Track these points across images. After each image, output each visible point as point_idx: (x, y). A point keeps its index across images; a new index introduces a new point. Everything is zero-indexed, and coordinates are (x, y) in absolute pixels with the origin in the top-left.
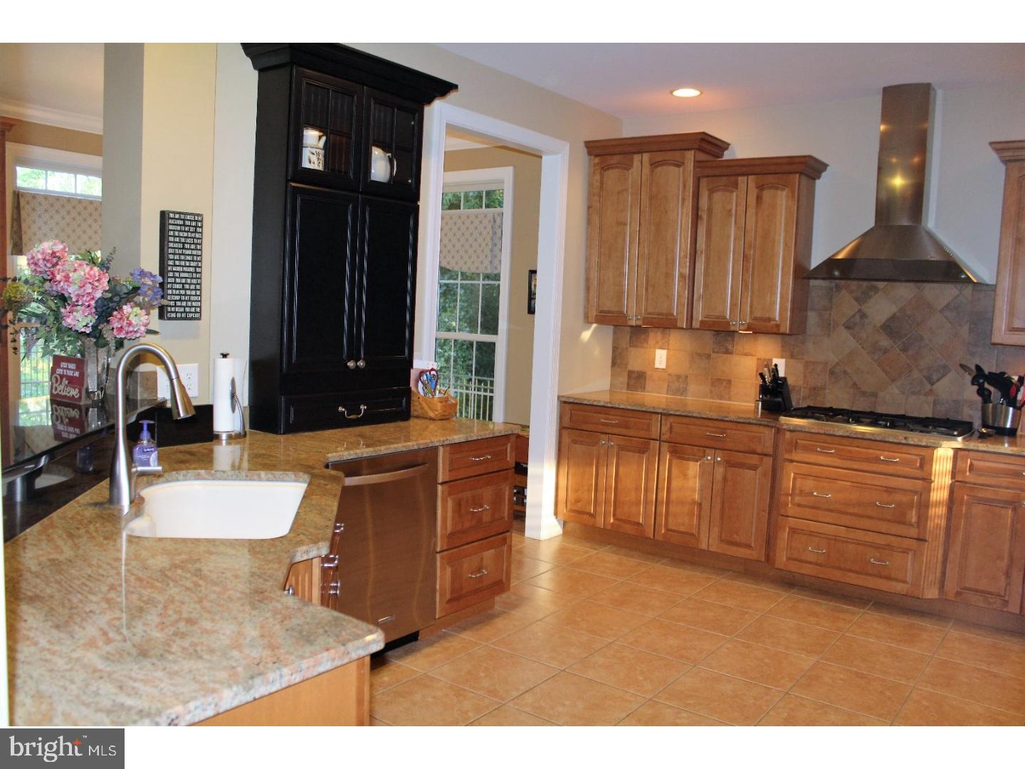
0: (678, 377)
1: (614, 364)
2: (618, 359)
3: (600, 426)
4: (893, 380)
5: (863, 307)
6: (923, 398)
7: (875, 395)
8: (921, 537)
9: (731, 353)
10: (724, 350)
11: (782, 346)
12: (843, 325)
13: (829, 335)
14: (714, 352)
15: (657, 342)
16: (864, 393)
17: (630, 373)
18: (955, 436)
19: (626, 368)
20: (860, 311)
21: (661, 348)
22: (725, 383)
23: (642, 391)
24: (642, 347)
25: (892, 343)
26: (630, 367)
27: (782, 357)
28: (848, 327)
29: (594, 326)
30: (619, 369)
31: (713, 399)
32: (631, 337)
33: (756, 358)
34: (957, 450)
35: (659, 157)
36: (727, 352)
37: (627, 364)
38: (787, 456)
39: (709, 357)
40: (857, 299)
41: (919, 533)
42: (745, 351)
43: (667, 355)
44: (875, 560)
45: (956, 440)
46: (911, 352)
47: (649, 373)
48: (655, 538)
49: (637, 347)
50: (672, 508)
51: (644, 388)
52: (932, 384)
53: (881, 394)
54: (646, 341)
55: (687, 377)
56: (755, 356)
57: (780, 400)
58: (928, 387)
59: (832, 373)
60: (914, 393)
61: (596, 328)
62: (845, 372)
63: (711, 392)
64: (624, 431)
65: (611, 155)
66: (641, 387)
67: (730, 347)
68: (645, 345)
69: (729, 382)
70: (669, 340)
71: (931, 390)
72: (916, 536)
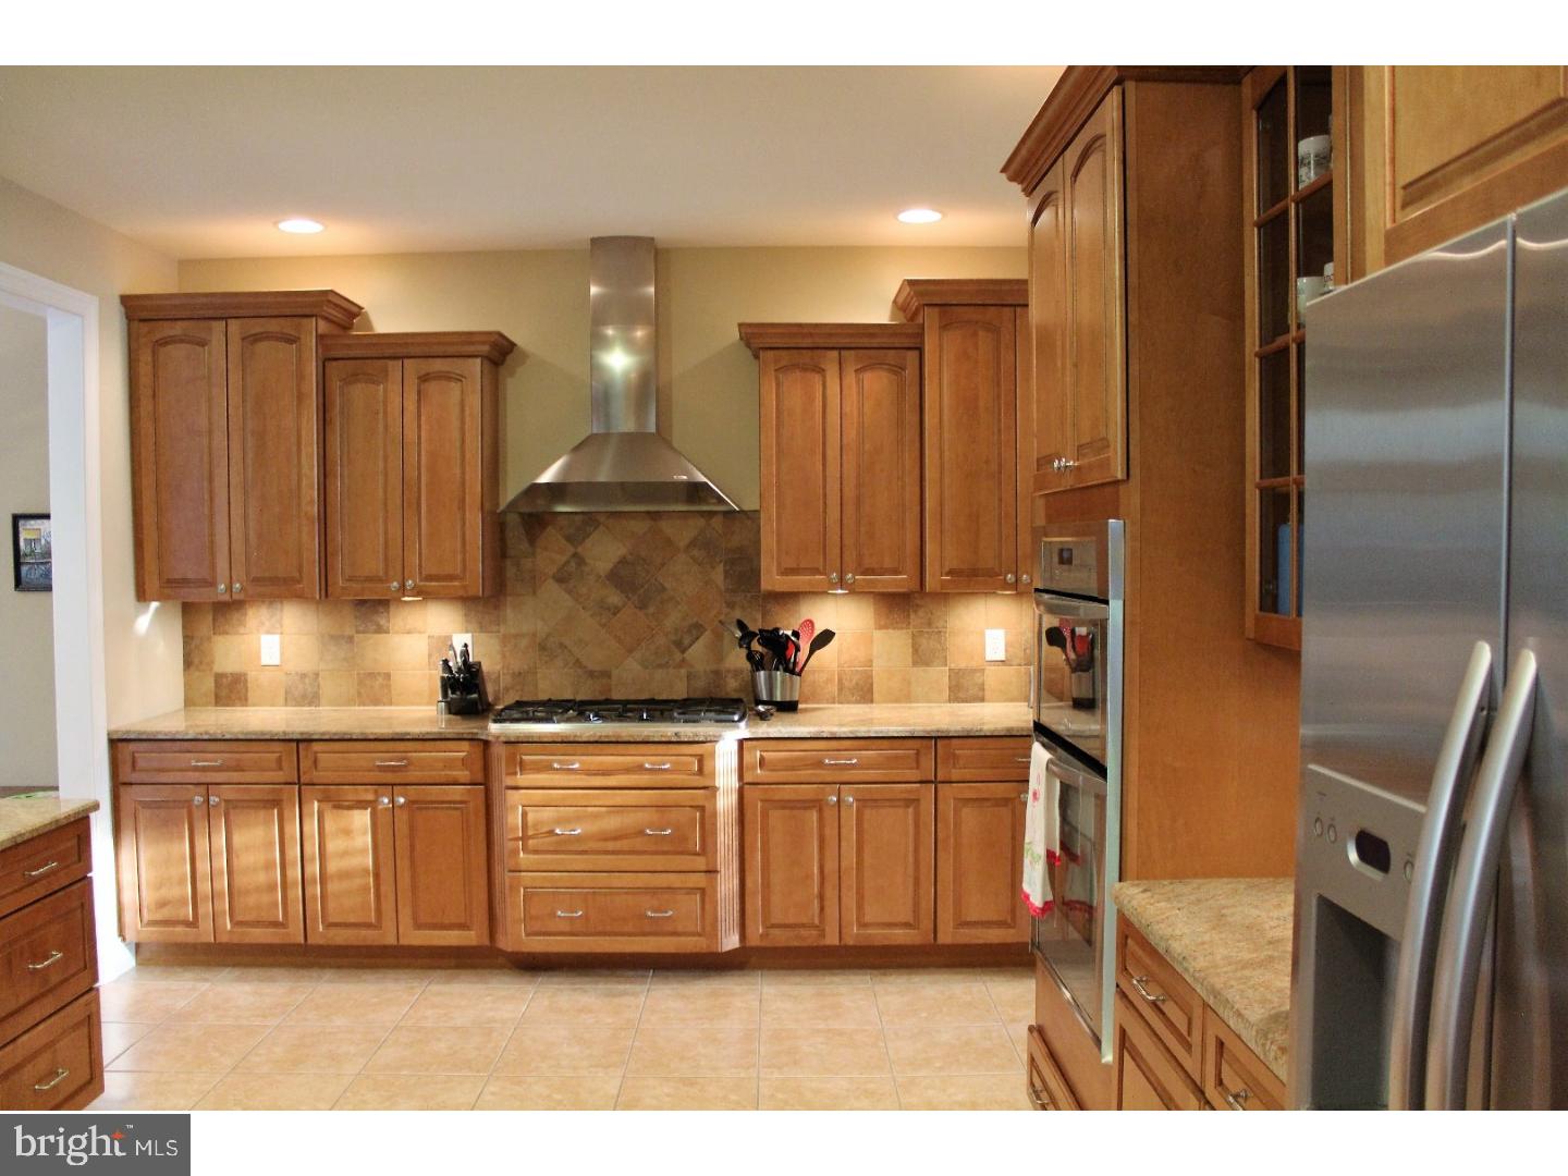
0: (303, 676)
1: (188, 663)
2: (193, 658)
3: (191, 773)
4: (630, 651)
5: (580, 550)
6: (671, 671)
7: (606, 674)
8: (710, 869)
9: (387, 632)
10: (374, 627)
11: (466, 615)
12: (554, 577)
13: (534, 593)
14: (358, 632)
15: (263, 624)
16: (591, 674)
17: (219, 677)
18: (733, 721)
19: (211, 669)
20: (575, 555)
21: (268, 632)
22: (380, 680)
23: (243, 706)
24: (237, 633)
25: (625, 599)
26: (218, 668)
27: (467, 632)
28: (561, 579)
29: (154, 605)
30: (197, 674)
31: (364, 705)
32: (214, 619)
33: (425, 636)
34: (741, 742)
35: (257, 327)
36: (380, 630)
37: (211, 663)
38: (509, 781)
39: (350, 639)
40: (569, 539)
41: (707, 864)
42: (408, 627)
43: (282, 643)
44: (655, 911)
45: (738, 727)
46: (651, 610)
47: (252, 675)
48: (309, 942)
49: (227, 633)
50: (332, 887)
51: (246, 699)
52: (683, 652)
53: (615, 673)
54: (242, 623)
55: (317, 675)
56: (424, 632)
57: (475, 696)
58: (678, 656)
59: (543, 648)
60: (660, 666)
61: (157, 610)
62: (562, 645)
63: (359, 694)
64: (235, 776)
65: (171, 319)
66: (240, 699)
67: (382, 622)
68: (242, 630)
69: (388, 676)
70: (281, 618)
71: (683, 660)
72: (703, 868)
